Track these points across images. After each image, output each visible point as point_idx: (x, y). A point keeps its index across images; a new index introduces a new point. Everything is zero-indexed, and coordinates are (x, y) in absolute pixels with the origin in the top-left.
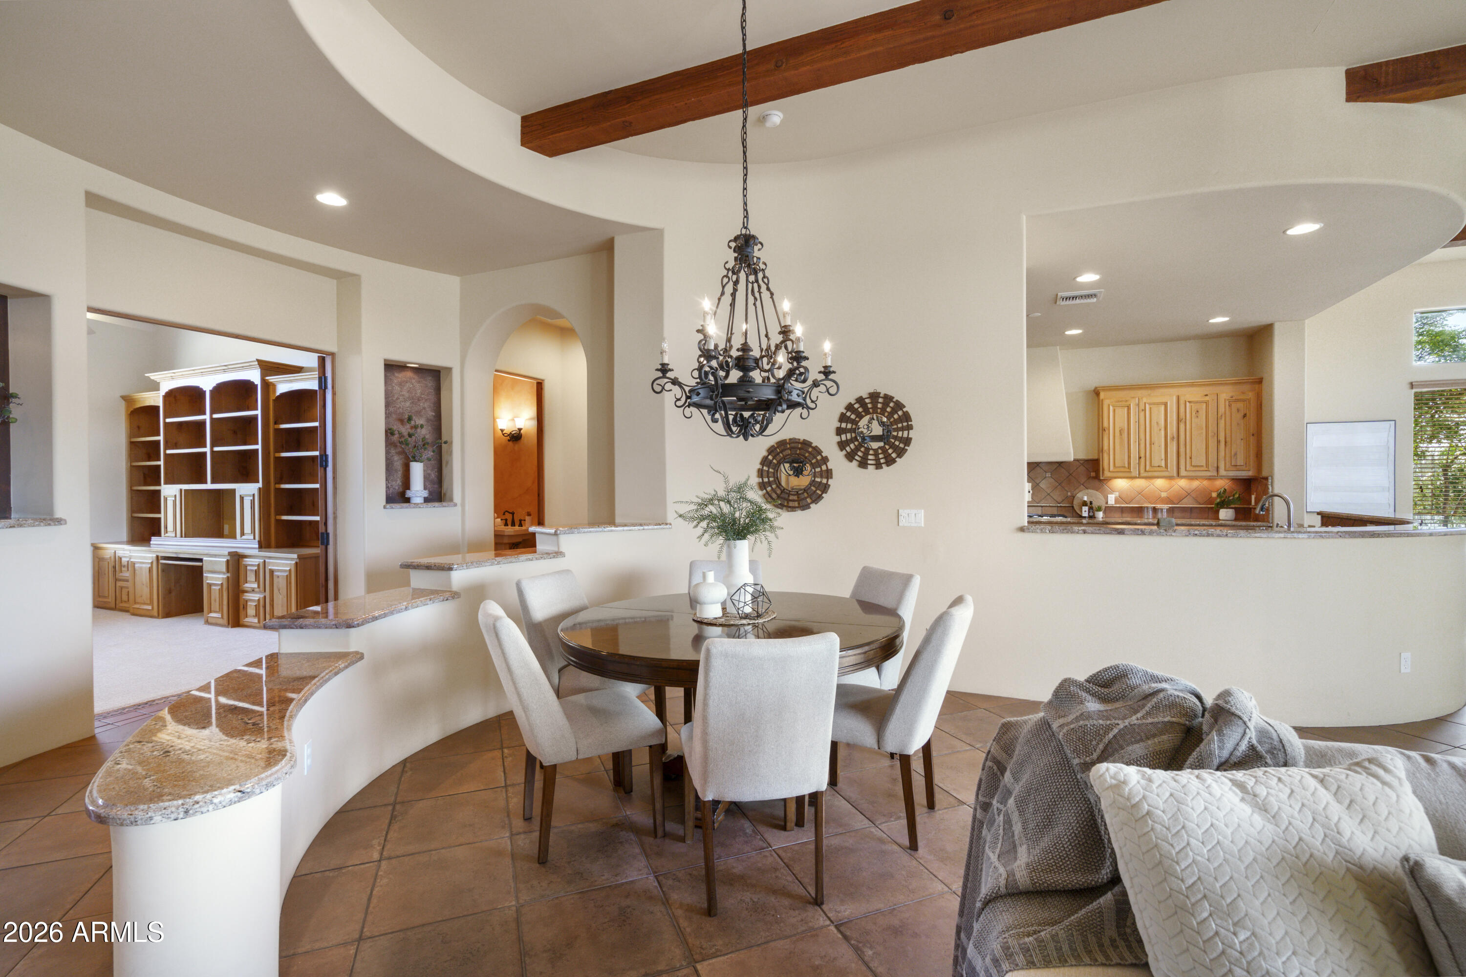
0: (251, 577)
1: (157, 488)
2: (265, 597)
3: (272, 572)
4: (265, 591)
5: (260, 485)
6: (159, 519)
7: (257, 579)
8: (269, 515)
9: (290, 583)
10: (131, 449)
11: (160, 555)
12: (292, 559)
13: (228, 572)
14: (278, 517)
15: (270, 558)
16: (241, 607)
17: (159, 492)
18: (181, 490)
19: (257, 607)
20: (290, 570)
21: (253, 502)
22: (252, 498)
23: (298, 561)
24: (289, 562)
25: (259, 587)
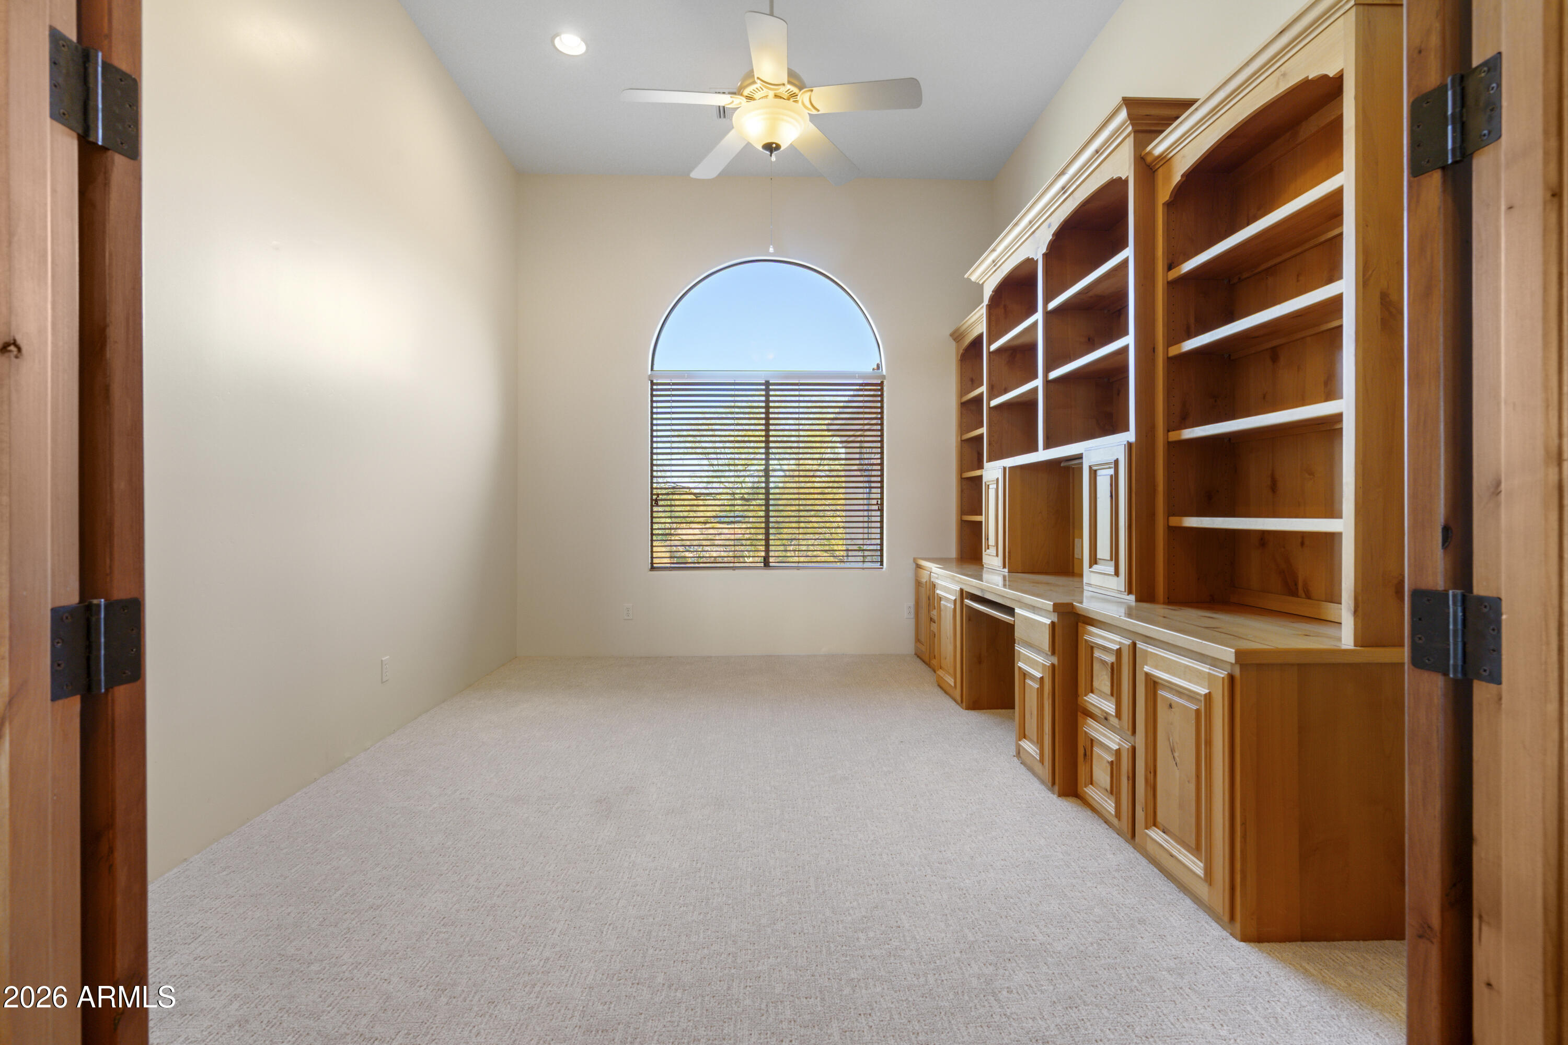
0: (1102, 681)
1: (977, 473)
2: (1134, 749)
3: (1153, 684)
4: (1134, 732)
5: (1130, 436)
6: (981, 522)
7: (1116, 692)
8: (1152, 515)
9: (1209, 743)
10: (962, 414)
11: (967, 589)
12: (1214, 662)
13: (1053, 653)
14: (1174, 521)
15: (1148, 639)
16: (1081, 752)
17: (980, 478)
18: (1005, 468)
19: (1114, 766)
20: (1208, 697)
21: (1115, 479)
22: (1112, 471)
23: (1237, 672)
24: (1205, 668)
25: (1118, 715)
